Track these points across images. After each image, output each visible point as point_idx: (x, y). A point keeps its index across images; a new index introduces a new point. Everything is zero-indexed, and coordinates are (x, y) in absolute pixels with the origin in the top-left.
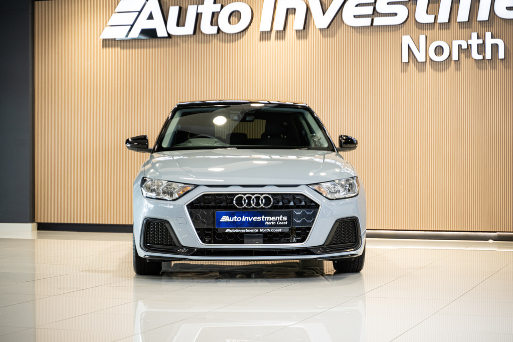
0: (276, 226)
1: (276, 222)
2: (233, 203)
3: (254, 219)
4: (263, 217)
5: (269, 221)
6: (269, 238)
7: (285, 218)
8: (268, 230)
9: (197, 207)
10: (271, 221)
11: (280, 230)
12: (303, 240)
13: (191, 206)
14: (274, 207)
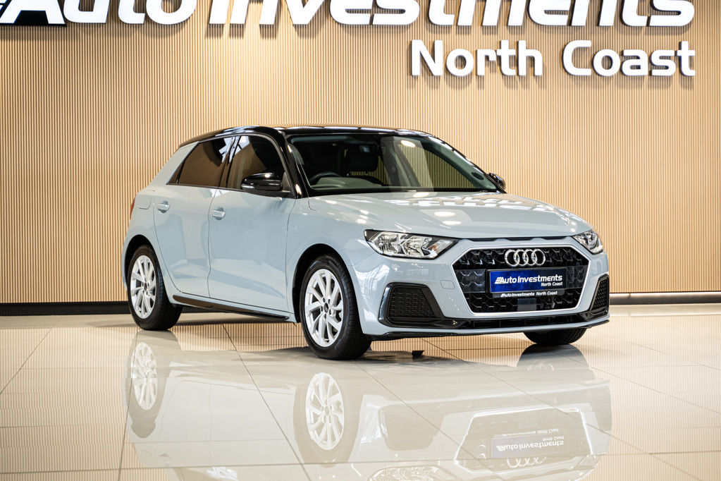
0: (551, 287)
1: (551, 282)
2: (504, 260)
3: (530, 280)
4: (539, 277)
5: (545, 282)
6: (543, 303)
7: (560, 278)
8: (544, 293)
9: (465, 267)
10: (547, 282)
11: (556, 293)
12: (574, 305)
13: (457, 266)
14: (547, 264)
